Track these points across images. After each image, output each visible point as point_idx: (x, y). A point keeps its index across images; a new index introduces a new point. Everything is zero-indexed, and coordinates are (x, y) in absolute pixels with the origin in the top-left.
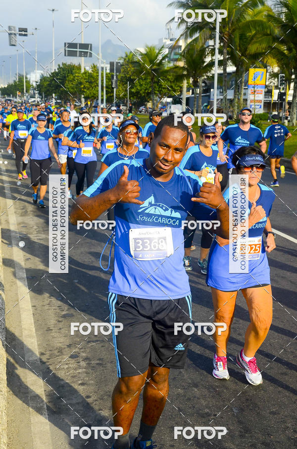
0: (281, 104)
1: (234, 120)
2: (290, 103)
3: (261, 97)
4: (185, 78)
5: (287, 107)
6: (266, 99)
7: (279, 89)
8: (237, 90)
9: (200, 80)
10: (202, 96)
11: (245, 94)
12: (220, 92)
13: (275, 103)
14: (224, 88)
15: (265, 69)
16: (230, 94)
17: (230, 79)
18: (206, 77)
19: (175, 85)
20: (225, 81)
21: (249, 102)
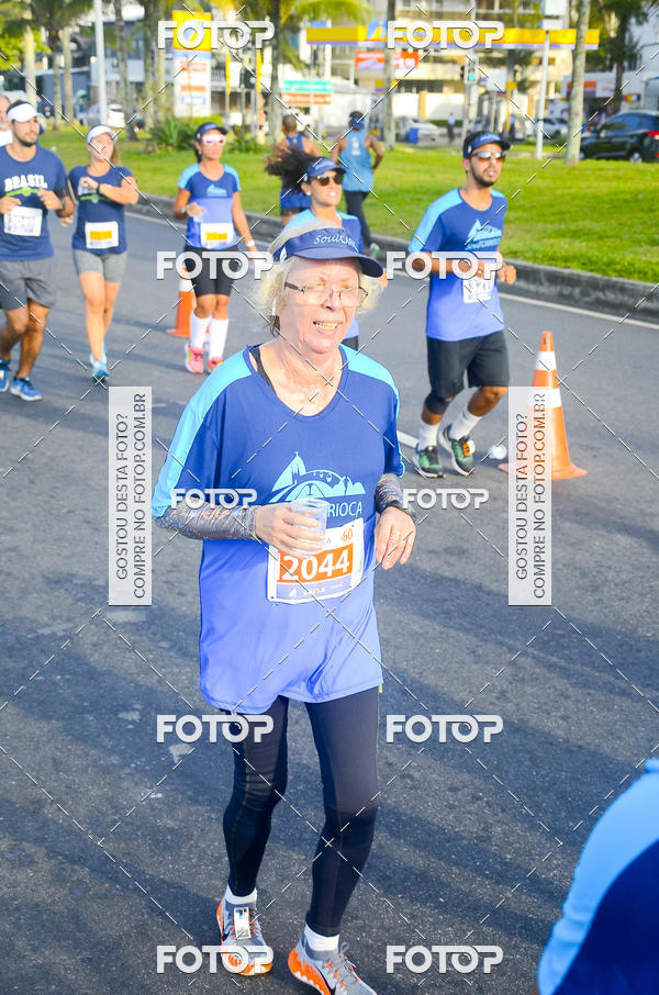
0: (248, 95)
1: (147, 129)
2: (266, 95)
3: (203, 78)
4: (28, 28)
5: (261, 101)
6: (216, 84)
7: (241, 61)
8: (149, 61)
9: (65, 34)
10: (73, 74)
11: (168, 72)
12: (113, 66)
13: (235, 96)
14: (119, 54)
15: (208, 14)
16: (135, 71)
17: (133, 34)
18: (77, 30)
19: (8, 44)
20: (122, 38)
21: (177, 90)
